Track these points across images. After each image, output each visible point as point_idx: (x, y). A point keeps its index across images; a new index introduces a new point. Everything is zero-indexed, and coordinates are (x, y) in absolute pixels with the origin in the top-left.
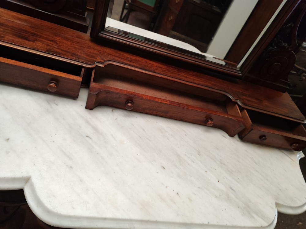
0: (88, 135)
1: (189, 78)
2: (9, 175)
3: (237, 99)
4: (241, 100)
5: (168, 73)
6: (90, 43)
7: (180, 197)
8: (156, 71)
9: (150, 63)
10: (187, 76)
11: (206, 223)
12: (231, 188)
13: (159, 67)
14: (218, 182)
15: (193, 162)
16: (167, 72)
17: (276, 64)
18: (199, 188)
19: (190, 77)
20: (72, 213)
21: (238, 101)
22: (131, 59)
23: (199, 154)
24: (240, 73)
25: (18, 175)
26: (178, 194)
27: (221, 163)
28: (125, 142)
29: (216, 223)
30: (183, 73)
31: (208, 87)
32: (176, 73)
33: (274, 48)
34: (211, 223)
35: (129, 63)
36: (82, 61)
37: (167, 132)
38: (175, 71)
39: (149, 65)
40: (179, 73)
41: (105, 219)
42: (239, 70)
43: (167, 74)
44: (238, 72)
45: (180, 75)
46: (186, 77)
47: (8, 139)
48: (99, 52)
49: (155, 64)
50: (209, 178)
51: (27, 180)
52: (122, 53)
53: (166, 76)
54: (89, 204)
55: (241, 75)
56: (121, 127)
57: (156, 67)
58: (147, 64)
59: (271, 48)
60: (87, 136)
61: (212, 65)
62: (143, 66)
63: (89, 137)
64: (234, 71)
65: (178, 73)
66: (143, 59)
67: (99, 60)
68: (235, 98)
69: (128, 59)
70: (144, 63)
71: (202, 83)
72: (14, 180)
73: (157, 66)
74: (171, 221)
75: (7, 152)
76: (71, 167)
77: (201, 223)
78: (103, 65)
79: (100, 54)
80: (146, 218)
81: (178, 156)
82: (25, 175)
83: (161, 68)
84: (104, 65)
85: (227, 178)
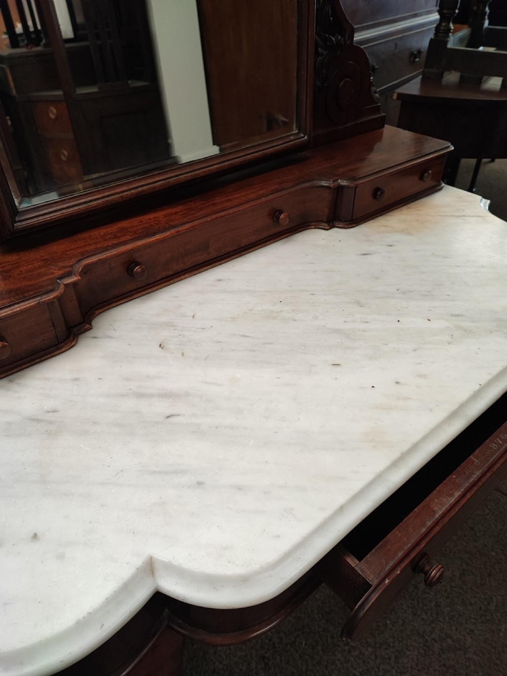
0: (168, 414)
1: (235, 199)
2: (110, 587)
3: (334, 179)
4: (342, 176)
5: (196, 213)
6: (10, 257)
7: (404, 384)
8: (172, 223)
9: (149, 219)
10: (229, 198)
11: (478, 387)
12: (452, 315)
13: (171, 214)
14: (429, 322)
15: (367, 322)
16: (191, 213)
17: (343, 84)
18: (415, 350)
19: (234, 196)
20: (285, 546)
21: (339, 181)
22: (111, 233)
23: (362, 306)
24: (302, 135)
25: (126, 572)
26: (397, 383)
27: (404, 293)
28: (239, 376)
29: (490, 377)
30: (217, 198)
31: (277, 192)
32: (207, 205)
33: (324, 56)
34: (483, 382)
35: (115, 242)
36: (31, 295)
37: (281, 311)
38: (202, 202)
39: (152, 223)
40: (212, 202)
41: (341, 509)
42: (297, 132)
43: (194, 216)
44: (300, 136)
45: (215, 203)
46: (230, 200)
47: (35, 536)
48: (42, 260)
49: (160, 215)
50: (413, 326)
51: (150, 567)
52: (86, 235)
53: (197, 220)
54: (293, 509)
55: (306, 137)
56: (205, 360)
57: (165, 219)
58: (147, 223)
59: (320, 58)
60: (168, 417)
61: (252, 151)
62: (144, 230)
63: (172, 415)
64: (292, 137)
65: (210, 204)
66: (132, 220)
67: (60, 272)
68: (332, 180)
69: (107, 238)
70: (140, 225)
71: (261, 192)
72: (126, 588)
73: (165, 216)
74: (432, 426)
75: (61, 557)
76: (200, 484)
77: (471, 393)
78: (75, 274)
79: (49, 262)
80: (396, 455)
81: (337, 331)
82: (138, 562)
83: (176, 213)
84: (77, 275)
85: (434, 307)
